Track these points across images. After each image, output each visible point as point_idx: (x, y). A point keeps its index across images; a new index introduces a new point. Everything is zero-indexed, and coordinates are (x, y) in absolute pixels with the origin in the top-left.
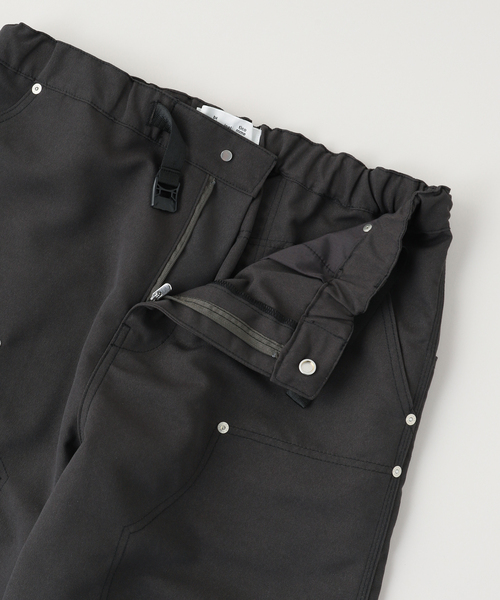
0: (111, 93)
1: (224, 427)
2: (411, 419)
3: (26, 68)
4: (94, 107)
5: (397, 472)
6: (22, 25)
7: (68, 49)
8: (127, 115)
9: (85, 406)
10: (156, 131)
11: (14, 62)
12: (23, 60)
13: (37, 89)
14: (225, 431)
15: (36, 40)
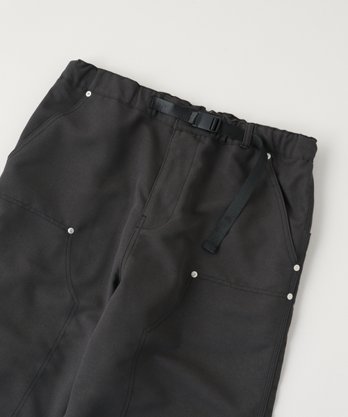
0: (129, 93)
1: (195, 274)
2: (297, 268)
3: (83, 84)
4: (120, 101)
5: (290, 297)
6: (79, 60)
7: (104, 72)
8: (138, 104)
9: (124, 263)
10: (154, 111)
11: (76, 80)
12: (81, 79)
13: (89, 94)
14: (195, 276)
15: (87, 68)
